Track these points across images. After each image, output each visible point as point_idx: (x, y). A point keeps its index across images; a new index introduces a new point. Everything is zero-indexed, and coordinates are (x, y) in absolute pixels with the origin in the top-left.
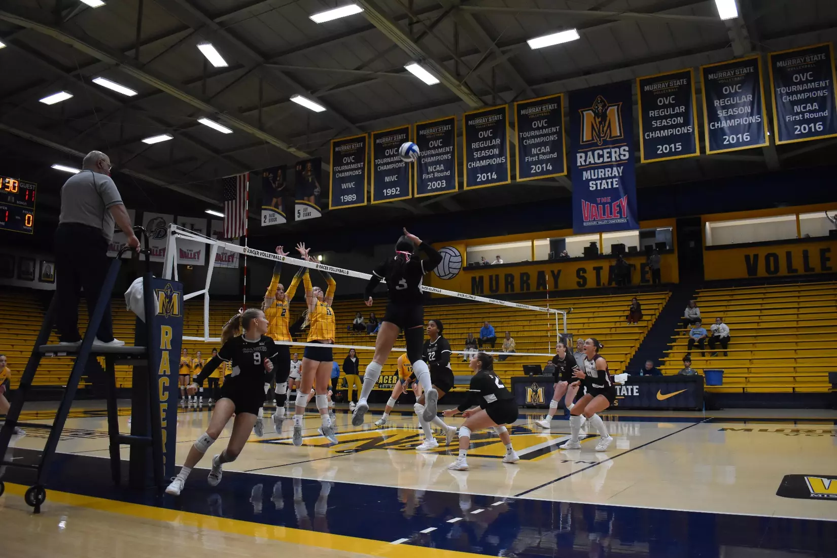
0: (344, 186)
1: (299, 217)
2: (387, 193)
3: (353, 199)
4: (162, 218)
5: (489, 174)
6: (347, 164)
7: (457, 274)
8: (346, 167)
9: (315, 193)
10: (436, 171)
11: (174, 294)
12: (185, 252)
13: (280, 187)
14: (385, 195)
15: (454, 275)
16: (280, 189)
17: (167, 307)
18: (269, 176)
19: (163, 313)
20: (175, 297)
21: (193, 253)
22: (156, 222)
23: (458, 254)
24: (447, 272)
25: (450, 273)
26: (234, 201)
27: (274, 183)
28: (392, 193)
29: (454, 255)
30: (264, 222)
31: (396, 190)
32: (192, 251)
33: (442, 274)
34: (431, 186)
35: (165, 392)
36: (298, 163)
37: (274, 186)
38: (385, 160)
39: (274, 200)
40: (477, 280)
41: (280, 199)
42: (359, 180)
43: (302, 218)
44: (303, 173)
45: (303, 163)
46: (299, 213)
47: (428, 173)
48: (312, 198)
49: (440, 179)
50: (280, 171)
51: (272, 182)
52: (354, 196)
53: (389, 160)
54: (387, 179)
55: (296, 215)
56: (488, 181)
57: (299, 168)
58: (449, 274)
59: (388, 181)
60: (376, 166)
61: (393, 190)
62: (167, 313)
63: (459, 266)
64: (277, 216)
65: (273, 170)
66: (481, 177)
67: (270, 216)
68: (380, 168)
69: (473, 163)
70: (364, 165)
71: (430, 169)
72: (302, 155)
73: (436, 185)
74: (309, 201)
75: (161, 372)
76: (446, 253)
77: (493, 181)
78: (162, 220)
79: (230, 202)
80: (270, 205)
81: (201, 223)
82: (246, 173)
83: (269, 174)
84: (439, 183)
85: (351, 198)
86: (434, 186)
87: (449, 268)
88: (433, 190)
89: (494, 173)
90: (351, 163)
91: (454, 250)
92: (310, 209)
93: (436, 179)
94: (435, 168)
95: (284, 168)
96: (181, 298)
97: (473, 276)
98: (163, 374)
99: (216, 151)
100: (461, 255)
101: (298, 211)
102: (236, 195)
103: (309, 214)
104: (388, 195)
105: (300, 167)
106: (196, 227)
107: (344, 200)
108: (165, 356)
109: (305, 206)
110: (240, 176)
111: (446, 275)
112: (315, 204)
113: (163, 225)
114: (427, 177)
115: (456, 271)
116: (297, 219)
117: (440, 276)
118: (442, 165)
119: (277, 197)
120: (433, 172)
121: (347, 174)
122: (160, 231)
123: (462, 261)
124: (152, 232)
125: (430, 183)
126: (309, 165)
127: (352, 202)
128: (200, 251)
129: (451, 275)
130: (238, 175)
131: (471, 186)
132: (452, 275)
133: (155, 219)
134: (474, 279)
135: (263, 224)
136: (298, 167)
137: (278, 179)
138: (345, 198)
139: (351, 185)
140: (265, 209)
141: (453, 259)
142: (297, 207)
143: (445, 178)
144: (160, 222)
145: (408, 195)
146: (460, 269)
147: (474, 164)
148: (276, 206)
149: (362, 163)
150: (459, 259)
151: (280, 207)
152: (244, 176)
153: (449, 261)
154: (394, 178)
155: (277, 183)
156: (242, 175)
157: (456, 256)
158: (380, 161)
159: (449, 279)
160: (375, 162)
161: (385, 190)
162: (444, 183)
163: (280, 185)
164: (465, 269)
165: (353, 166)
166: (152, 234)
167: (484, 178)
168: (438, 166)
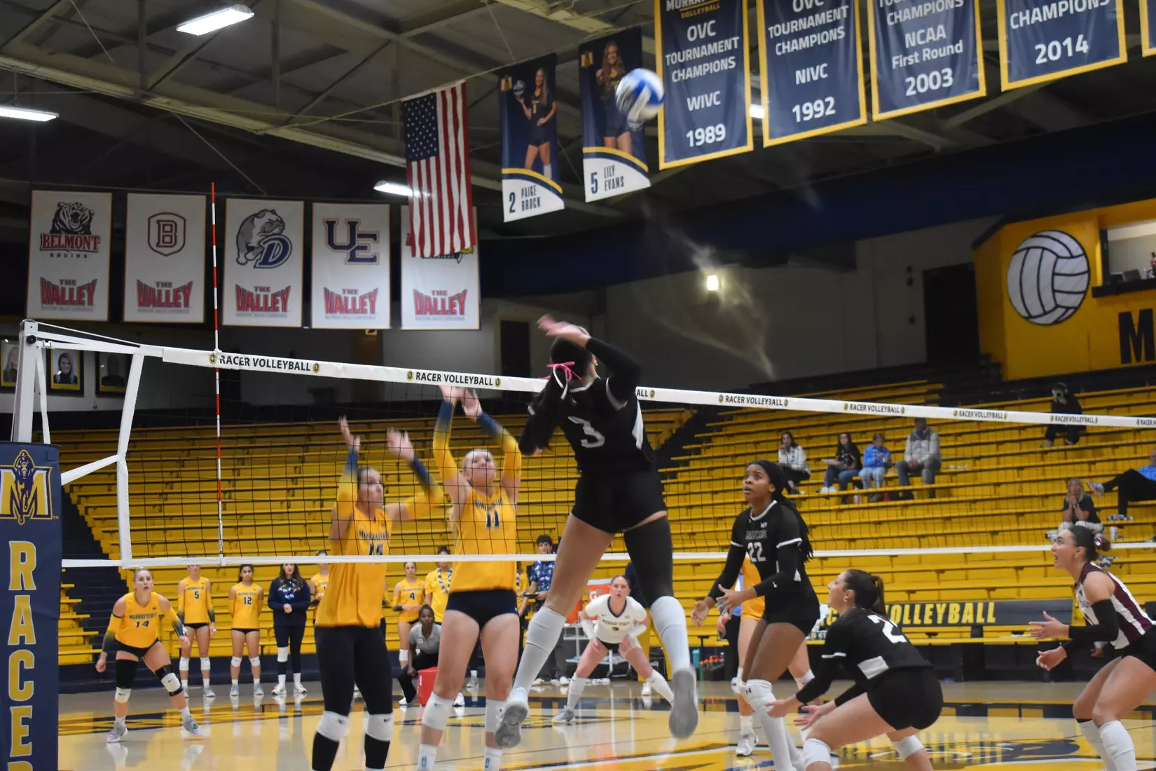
0: (694, 104)
1: (594, 191)
2: (803, 115)
3: (717, 136)
4: (273, 212)
5: (1068, 42)
6: (699, 43)
7: (1076, 309)
8: (696, 53)
9: (631, 125)
10: (925, 46)
11: (37, 472)
12: (339, 297)
13: (545, 116)
14: (798, 120)
15: (1070, 312)
16: (542, 121)
17: (21, 503)
18: (515, 88)
19: (12, 515)
20: (40, 478)
21: (357, 297)
22: (259, 223)
23: (1076, 250)
24: (1049, 305)
25: (1057, 306)
26: (433, 160)
27: (529, 105)
28: (815, 113)
29: (1066, 253)
30: (512, 211)
31: (827, 105)
32: (356, 292)
33: (1036, 310)
34: (915, 88)
35: (26, 683)
36: (584, 48)
37: (528, 113)
38: (795, 26)
39: (532, 151)
40: (1136, 319)
41: (545, 147)
42: (729, 85)
43: (603, 194)
44: (599, 73)
45: (597, 46)
46: (594, 181)
47: (906, 52)
48: (625, 138)
49: (938, 64)
50: (540, 73)
51: (522, 101)
52: (720, 129)
53: (803, 24)
54: (801, 77)
55: (588, 185)
56: (1065, 62)
57: (587, 59)
58: (1054, 309)
59: (803, 81)
60: (771, 43)
61: (819, 105)
62: (21, 513)
63: (1081, 284)
64: (540, 191)
65: (523, 72)
66: (1047, 52)
67: (524, 192)
68: (780, 48)
69: (1024, 15)
70: (741, 42)
71: (911, 40)
72: (592, 26)
73: (929, 82)
74: (617, 147)
75: (13, 640)
76: (1044, 249)
77: (1079, 59)
78: (274, 218)
79: (423, 162)
80: (522, 166)
81: (373, 217)
82: (458, 84)
83: (514, 83)
84: (935, 78)
85: (712, 134)
86: (923, 85)
87: (1054, 291)
88: (921, 98)
89: (1081, 37)
90: (708, 40)
91: (1065, 239)
92: (622, 170)
93: (926, 67)
94: (923, 37)
95: (549, 63)
96: (54, 480)
97: (1124, 309)
98: (18, 643)
99: (393, 25)
100: (1084, 254)
101: (593, 174)
102: (437, 144)
103: (619, 182)
104: (806, 119)
105: (591, 55)
106: (360, 229)
107: (696, 140)
108: (23, 606)
109: (609, 163)
110: (443, 93)
111: (1045, 313)
112: (634, 154)
113: (276, 231)
114: (903, 63)
115: (1073, 300)
116: (590, 197)
117: (1030, 317)
118: (941, 27)
119: (537, 143)
120: (919, 48)
121: (698, 71)
122: (271, 247)
123: (1088, 272)
124: (250, 249)
125: (911, 79)
126: (611, 49)
127: (717, 146)
128: (376, 291)
129: (1060, 312)
130: (438, 90)
131: (1020, 78)
132: (1063, 310)
133: (256, 215)
134: (1125, 318)
135: (508, 217)
136: (583, 57)
137: (537, 93)
138: (698, 137)
139: (711, 99)
140: (511, 176)
141: (1063, 266)
142: (590, 166)
143: (953, 61)
144: (271, 222)
145: (857, 116)
146: (1085, 292)
147: (1027, 18)
148: (538, 166)
149: (736, 39)
150: (1080, 264)
151: (548, 169)
152: (453, 91)
153: (1054, 274)
154: (818, 72)
155: (535, 102)
156: (447, 88)
157: (1072, 257)
158: (781, 29)
159: (1057, 322)
160: (768, 33)
161: (796, 109)
162: (949, 77)
163: (543, 111)
164: (1098, 292)
165: (714, 48)
166: (250, 256)
167: (1055, 53)
168: (931, 30)
